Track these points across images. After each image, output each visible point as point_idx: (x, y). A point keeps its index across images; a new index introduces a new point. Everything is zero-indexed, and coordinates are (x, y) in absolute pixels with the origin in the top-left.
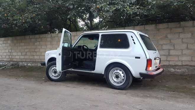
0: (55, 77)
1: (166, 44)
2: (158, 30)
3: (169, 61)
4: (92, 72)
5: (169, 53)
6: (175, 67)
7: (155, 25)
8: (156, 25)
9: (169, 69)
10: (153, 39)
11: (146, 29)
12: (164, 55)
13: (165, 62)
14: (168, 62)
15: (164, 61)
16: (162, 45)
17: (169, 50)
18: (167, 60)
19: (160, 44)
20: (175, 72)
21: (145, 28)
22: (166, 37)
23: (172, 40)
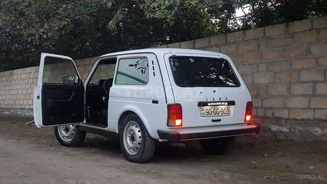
0: (67, 137)
1: (308, 69)
2: (292, 35)
3: (314, 108)
4: (106, 128)
5: (314, 89)
6: (323, 124)
7: (285, 24)
8: (287, 26)
9: (311, 129)
10: (282, 59)
11: (267, 35)
12: (304, 96)
13: (306, 111)
14: (313, 112)
15: (304, 109)
16: (299, 72)
17: (315, 82)
18: (309, 108)
19: (296, 70)
20: (322, 135)
21: (265, 34)
22: (308, 51)
23: (320, 60)
